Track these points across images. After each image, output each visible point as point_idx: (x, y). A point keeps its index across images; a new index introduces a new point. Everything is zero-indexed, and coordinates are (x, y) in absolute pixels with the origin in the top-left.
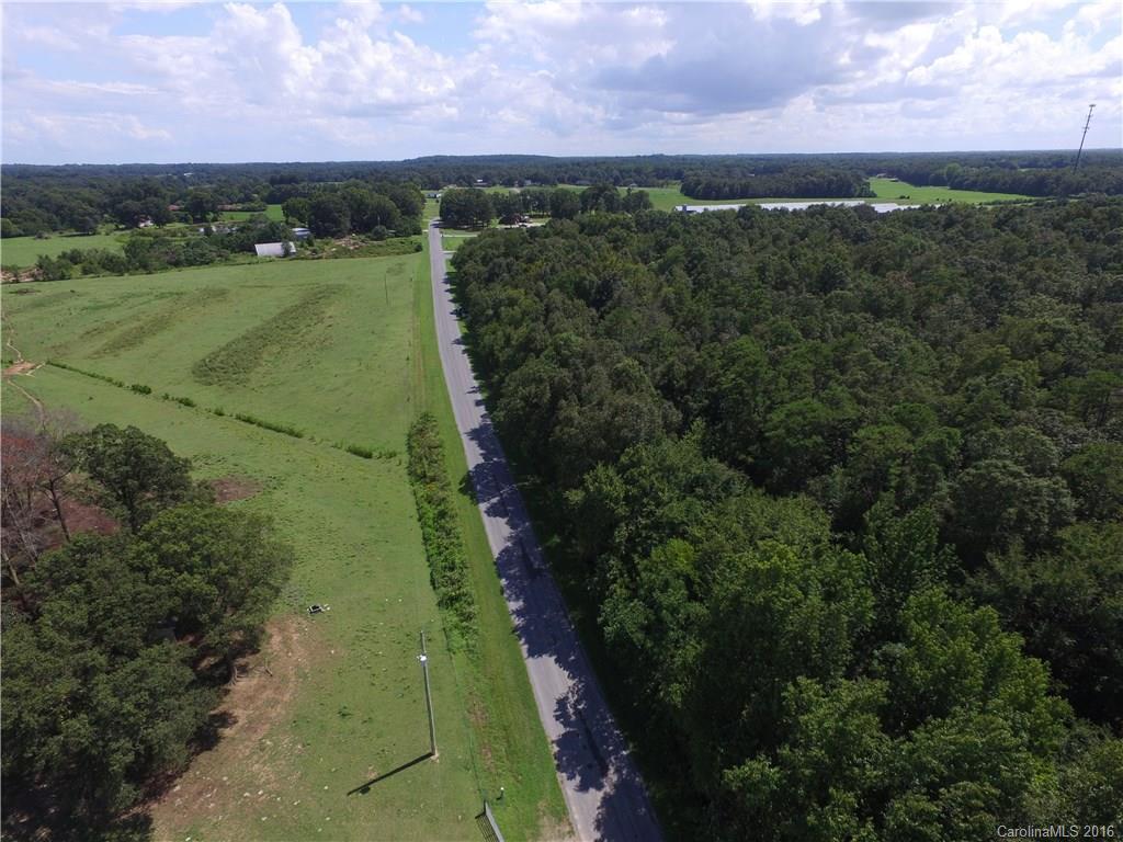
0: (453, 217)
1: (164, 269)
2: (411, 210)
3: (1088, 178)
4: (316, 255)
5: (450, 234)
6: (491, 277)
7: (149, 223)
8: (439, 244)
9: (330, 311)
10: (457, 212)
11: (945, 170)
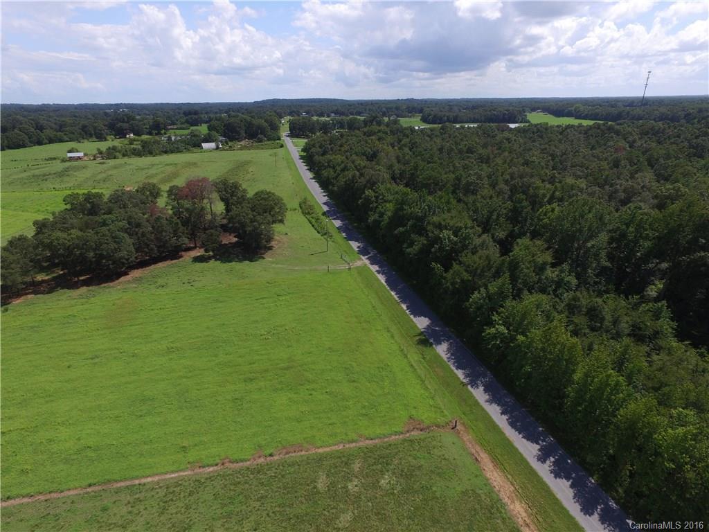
0: (295, 132)
1: (160, 154)
2: (275, 128)
3: (645, 113)
4: (231, 148)
5: (296, 140)
6: (323, 154)
7: (132, 135)
8: (291, 144)
9: (250, 170)
10: (299, 129)
11: (573, 109)
